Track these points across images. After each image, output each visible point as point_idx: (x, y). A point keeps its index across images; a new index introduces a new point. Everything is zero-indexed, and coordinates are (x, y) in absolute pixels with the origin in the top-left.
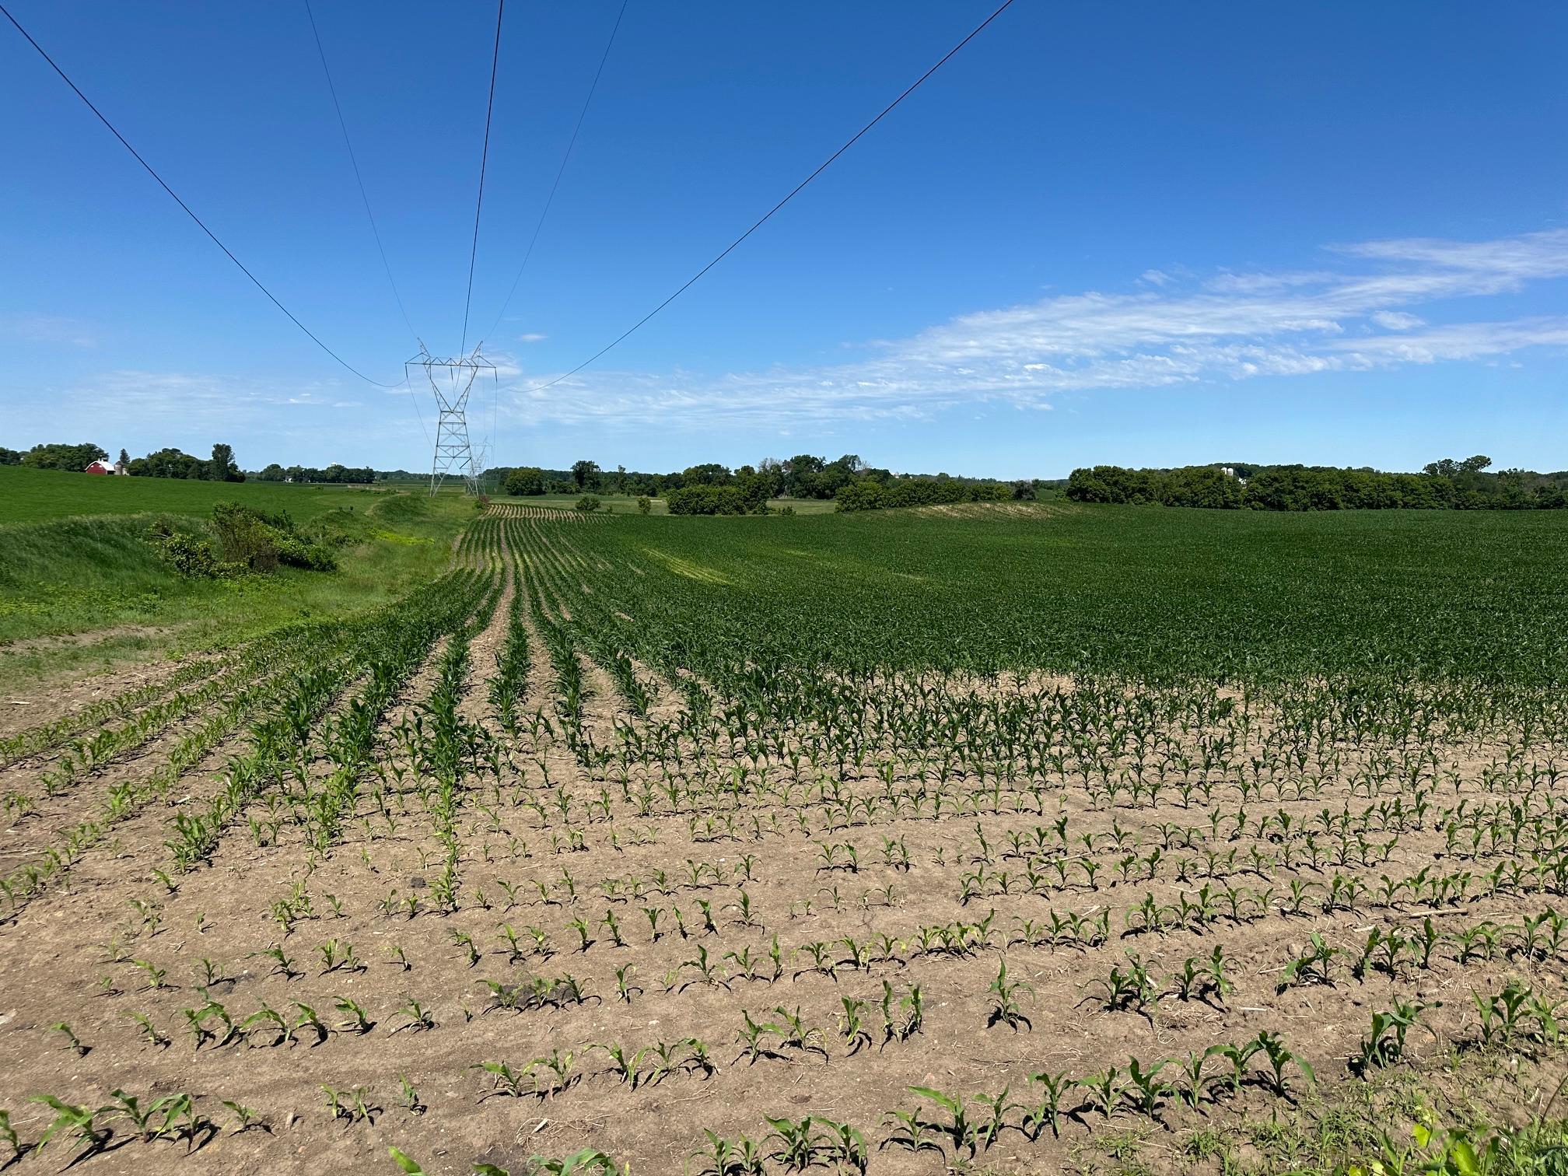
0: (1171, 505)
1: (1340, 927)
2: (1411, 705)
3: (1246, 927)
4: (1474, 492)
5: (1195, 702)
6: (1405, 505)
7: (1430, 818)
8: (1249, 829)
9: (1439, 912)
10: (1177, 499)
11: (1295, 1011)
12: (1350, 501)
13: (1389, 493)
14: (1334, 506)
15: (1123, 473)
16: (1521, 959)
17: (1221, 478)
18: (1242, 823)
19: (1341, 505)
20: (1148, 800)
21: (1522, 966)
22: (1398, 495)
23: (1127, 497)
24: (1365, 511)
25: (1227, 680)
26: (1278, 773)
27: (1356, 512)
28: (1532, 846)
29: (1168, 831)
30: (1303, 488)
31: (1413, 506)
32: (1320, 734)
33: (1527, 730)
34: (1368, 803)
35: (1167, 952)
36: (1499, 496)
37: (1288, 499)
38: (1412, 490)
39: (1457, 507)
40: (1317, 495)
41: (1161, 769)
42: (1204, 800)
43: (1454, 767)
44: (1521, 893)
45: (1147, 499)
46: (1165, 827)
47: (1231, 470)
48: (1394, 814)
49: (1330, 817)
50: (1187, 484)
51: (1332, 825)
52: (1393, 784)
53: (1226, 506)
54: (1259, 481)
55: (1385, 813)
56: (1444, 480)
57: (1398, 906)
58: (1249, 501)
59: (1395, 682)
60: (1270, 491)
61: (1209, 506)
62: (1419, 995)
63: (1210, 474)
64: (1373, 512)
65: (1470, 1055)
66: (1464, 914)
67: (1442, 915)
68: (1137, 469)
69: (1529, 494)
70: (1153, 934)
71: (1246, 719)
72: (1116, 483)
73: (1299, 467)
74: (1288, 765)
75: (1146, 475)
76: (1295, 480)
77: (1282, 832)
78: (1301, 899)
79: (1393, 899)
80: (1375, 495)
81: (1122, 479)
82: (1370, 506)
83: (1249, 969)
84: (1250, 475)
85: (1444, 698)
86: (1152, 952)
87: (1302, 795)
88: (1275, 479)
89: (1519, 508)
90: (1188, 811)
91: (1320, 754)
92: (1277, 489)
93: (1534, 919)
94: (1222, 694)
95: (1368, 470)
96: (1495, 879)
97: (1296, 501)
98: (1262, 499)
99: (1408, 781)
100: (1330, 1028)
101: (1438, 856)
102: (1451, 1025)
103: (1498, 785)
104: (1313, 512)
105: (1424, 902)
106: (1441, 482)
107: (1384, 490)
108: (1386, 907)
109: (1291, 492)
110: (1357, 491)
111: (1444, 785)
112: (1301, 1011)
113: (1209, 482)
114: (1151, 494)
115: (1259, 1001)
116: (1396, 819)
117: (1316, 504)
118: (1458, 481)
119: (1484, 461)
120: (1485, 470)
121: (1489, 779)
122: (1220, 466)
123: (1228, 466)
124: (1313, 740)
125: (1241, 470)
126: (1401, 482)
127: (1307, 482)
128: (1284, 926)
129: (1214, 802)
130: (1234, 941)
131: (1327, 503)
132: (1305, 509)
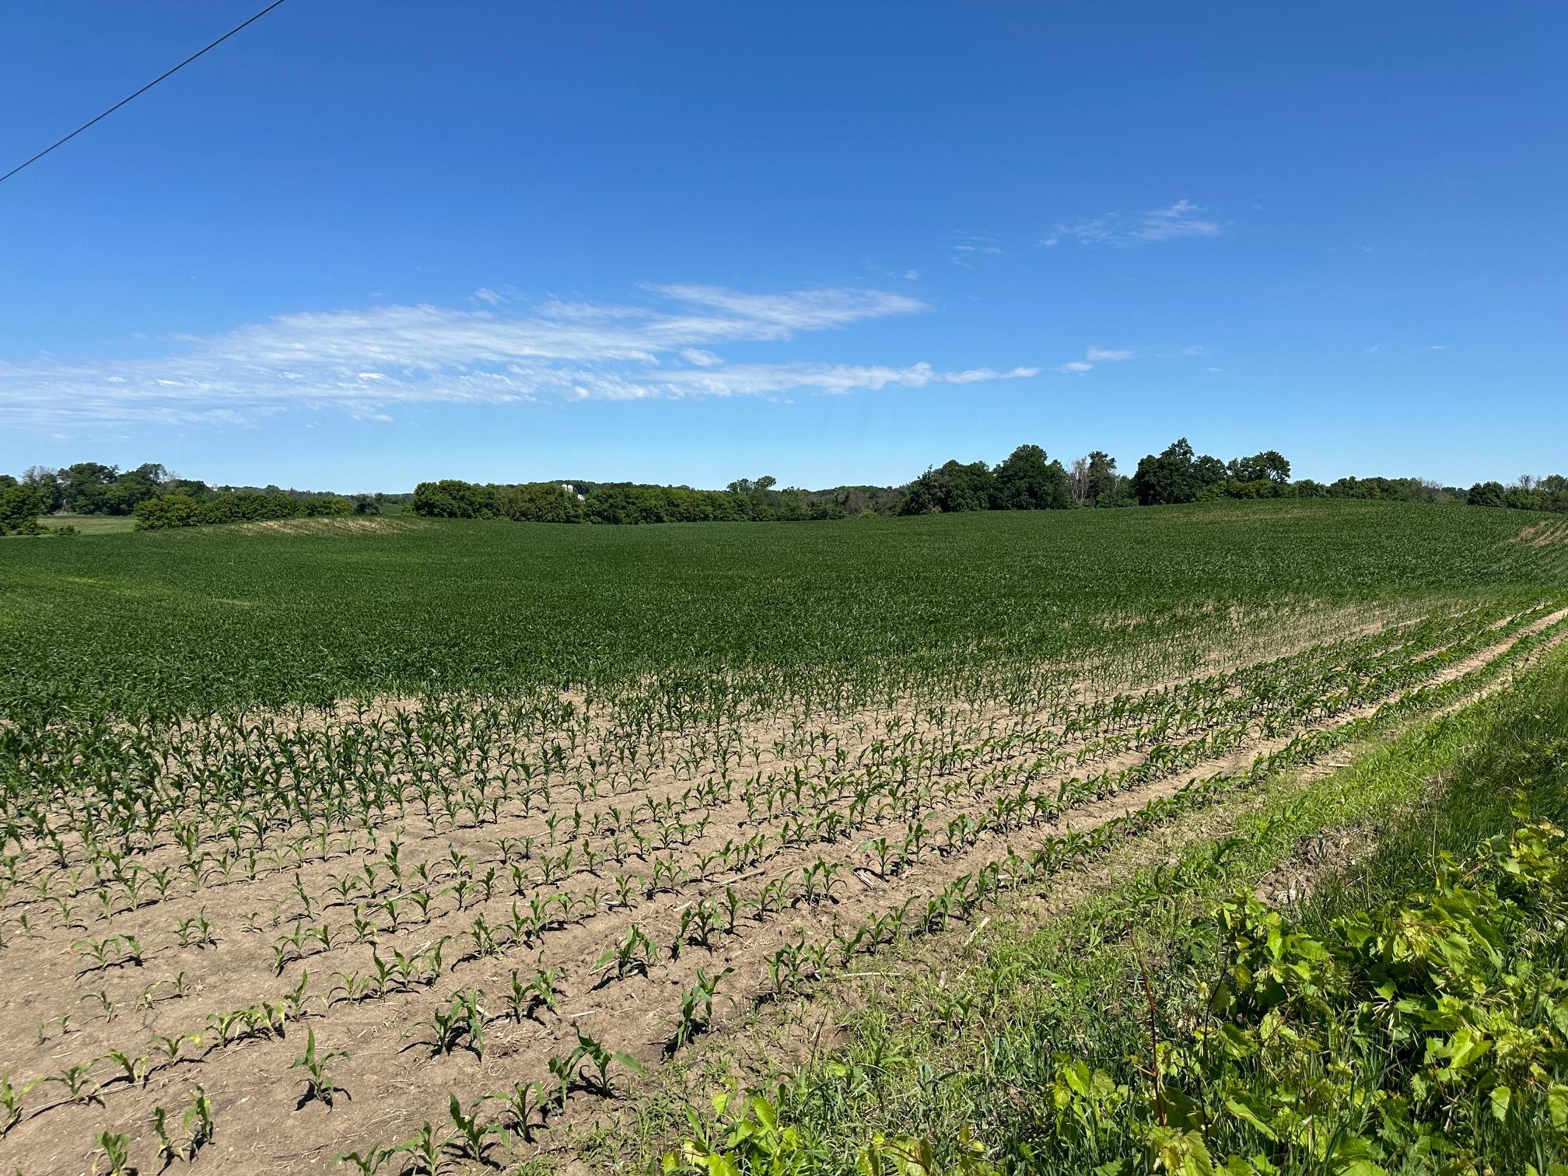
0: (517, 520)
1: (662, 910)
2: (722, 690)
3: (577, 930)
4: (765, 507)
5: (539, 710)
6: (715, 518)
7: (737, 790)
8: (585, 828)
9: (743, 876)
10: (523, 514)
11: (621, 1006)
12: (672, 515)
13: (702, 507)
14: (660, 520)
15: (469, 488)
16: (802, 905)
17: (562, 494)
18: (577, 823)
19: (666, 518)
20: (489, 816)
21: (804, 912)
22: (709, 509)
23: (474, 511)
24: (685, 524)
25: (571, 684)
26: (614, 768)
27: (677, 524)
28: (811, 803)
29: (506, 845)
30: (634, 504)
31: (721, 519)
32: (650, 727)
33: (808, 704)
34: (688, 785)
35: (501, 975)
36: (783, 510)
37: (621, 514)
38: (720, 505)
39: (754, 519)
40: (645, 510)
41: (504, 780)
42: (545, 806)
43: (755, 742)
44: (803, 845)
45: (494, 514)
46: (503, 842)
47: (570, 487)
48: (708, 793)
49: (654, 804)
50: (531, 500)
51: (657, 811)
52: (709, 765)
53: (568, 521)
54: (597, 498)
55: (700, 793)
56: (743, 496)
57: (710, 878)
58: (589, 516)
59: (711, 672)
60: (606, 506)
61: (553, 521)
62: (727, 960)
63: (551, 490)
64: (691, 524)
65: (766, 1008)
66: (762, 874)
67: (745, 879)
68: (484, 484)
69: (804, 509)
70: (489, 957)
71: (587, 720)
72: (462, 498)
73: (629, 484)
74: (622, 759)
75: (491, 491)
76: (627, 497)
77: (614, 825)
78: (628, 891)
79: (706, 872)
80: (691, 509)
81: (468, 494)
82: (688, 520)
83: (580, 973)
84: (587, 491)
85: (748, 681)
86: (485, 978)
87: (633, 786)
88: (610, 496)
89: (797, 519)
90: (529, 820)
91: (649, 745)
92: (611, 505)
93: (811, 870)
94: (565, 697)
95: (684, 488)
96: (783, 837)
97: (628, 516)
98: (599, 514)
99: (719, 760)
100: (651, 1014)
101: (740, 825)
102: (752, 982)
103: (787, 753)
104: (642, 525)
105: (731, 869)
106: (741, 498)
107: (698, 506)
108: (701, 881)
109: (624, 508)
110: (677, 506)
111: (748, 759)
112: (626, 1004)
113: (551, 498)
114: (498, 510)
115: (588, 1005)
116: (710, 797)
117: (645, 518)
118: (752, 497)
119: (771, 481)
120: (771, 488)
121: (780, 748)
122: (560, 482)
123: (568, 483)
124: (644, 733)
125: (580, 487)
126: (710, 498)
127: (637, 498)
128: (614, 920)
129: (554, 807)
130: (567, 946)
131: (651, 516)
132: (636, 523)
